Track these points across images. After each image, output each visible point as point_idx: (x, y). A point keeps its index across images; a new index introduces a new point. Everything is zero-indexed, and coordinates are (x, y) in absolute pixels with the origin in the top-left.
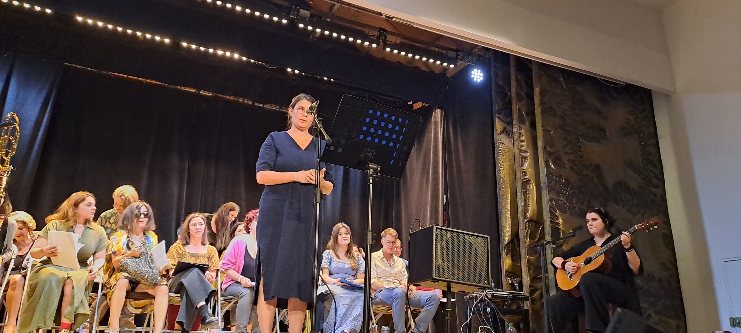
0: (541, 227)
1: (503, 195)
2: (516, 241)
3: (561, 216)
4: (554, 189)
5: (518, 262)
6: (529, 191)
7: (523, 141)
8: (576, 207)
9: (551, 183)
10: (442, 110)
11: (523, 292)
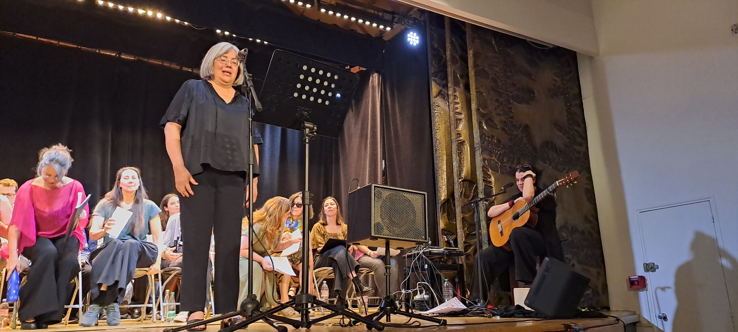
0: (475, 186)
1: (440, 157)
2: (451, 201)
3: (493, 175)
4: (487, 149)
5: (453, 221)
6: (464, 152)
7: (458, 103)
8: (506, 166)
9: (484, 143)
10: (379, 75)
11: (457, 248)
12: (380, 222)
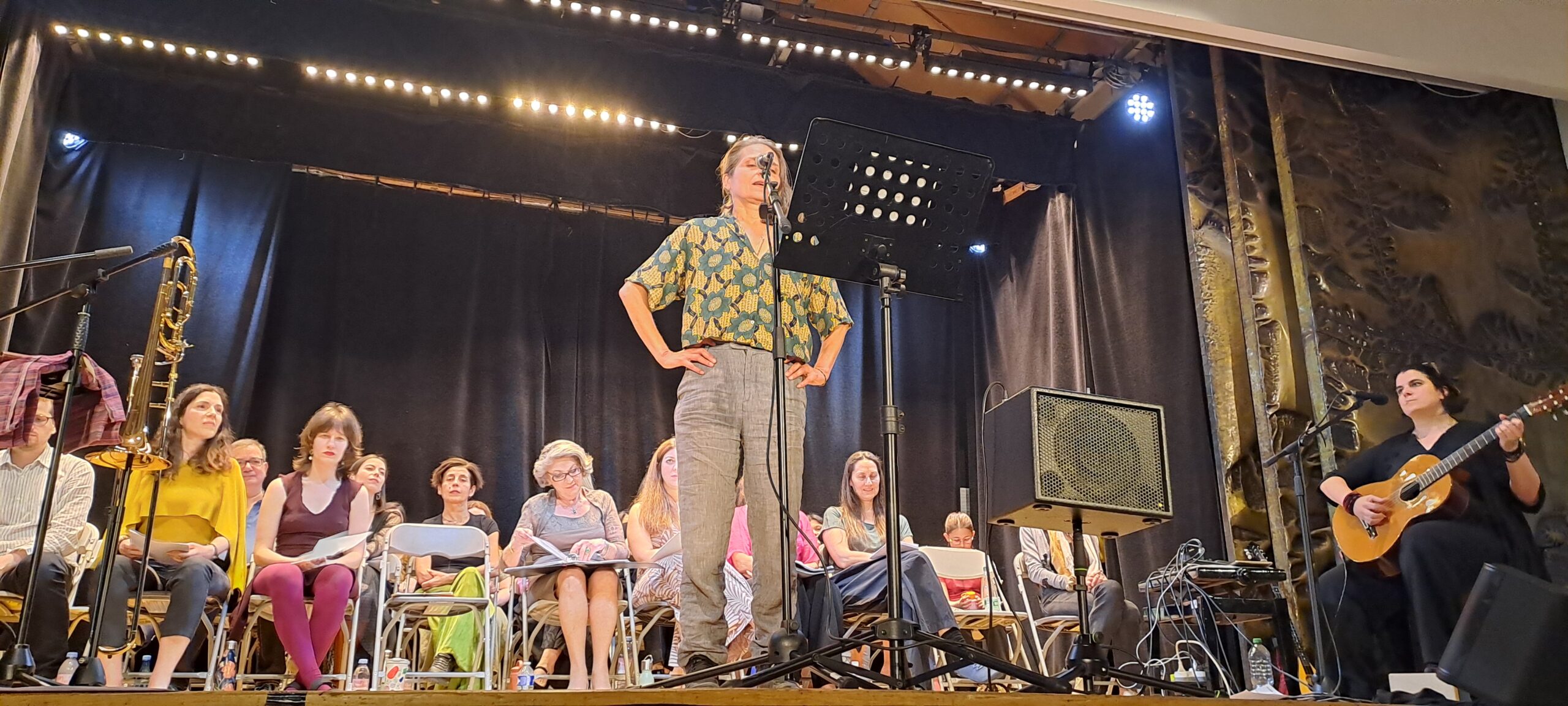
0: (1309, 423)
1: (1216, 362)
2: (1253, 461)
3: (1351, 396)
4: (1332, 337)
5: (1260, 506)
6: (1275, 346)
7: (1253, 236)
8: (1383, 375)
9: (1323, 323)
10: (1068, 196)
11: (1271, 563)
12: (1056, 469)
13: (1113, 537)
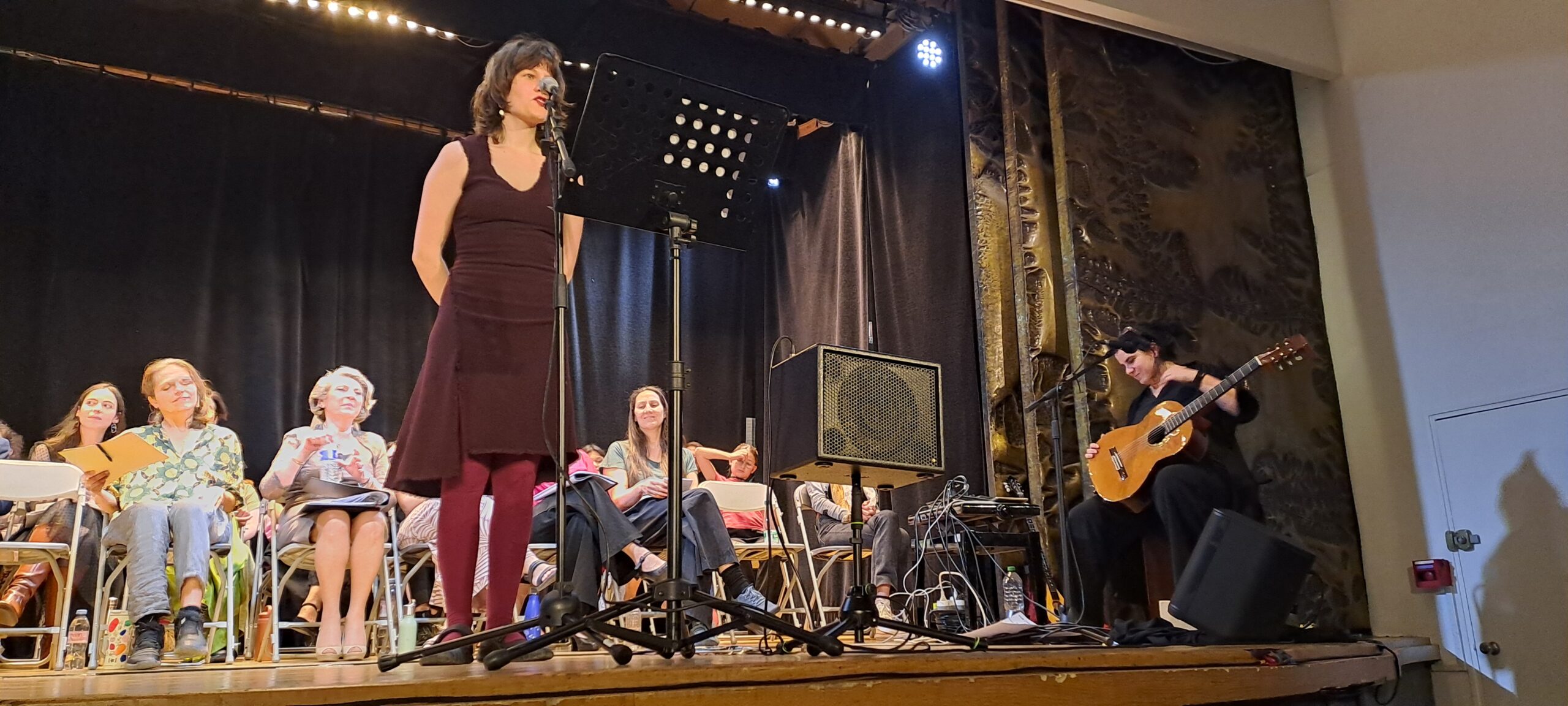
0: (1066, 366)
1: (988, 306)
2: (1015, 400)
4: (1090, 287)
5: (1020, 444)
6: (1040, 293)
7: (1026, 188)
9: (1084, 273)
10: (859, 135)
11: (1027, 499)
12: (838, 427)
13: (889, 489)
